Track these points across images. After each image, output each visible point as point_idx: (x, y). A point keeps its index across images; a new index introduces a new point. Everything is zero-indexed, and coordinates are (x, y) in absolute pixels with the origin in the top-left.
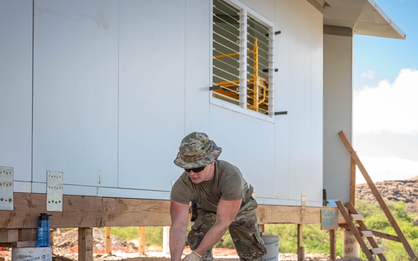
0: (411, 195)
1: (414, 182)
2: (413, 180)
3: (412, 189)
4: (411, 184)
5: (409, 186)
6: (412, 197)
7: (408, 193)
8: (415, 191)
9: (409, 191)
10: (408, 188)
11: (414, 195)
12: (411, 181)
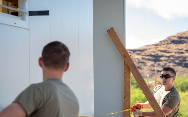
0: (139, 62)
1: (142, 51)
2: (141, 49)
3: (140, 57)
4: (139, 52)
5: (138, 54)
6: (140, 64)
7: (137, 61)
8: (143, 59)
9: (138, 59)
10: (136, 57)
11: (142, 63)
12: (139, 50)
